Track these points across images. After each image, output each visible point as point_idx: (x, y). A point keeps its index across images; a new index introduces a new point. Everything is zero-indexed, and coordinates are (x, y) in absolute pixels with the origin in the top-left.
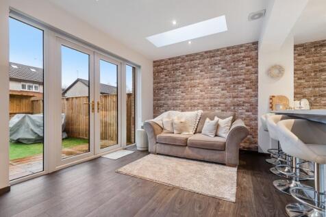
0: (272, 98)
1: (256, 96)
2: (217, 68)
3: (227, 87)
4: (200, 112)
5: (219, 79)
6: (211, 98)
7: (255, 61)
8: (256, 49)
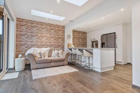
0: (68, 44)
1: (64, 43)
2: (52, 31)
3: (56, 39)
4: (49, 48)
5: (53, 36)
6: (50, 43)
7: (64, 32)
8: (64, 28)
